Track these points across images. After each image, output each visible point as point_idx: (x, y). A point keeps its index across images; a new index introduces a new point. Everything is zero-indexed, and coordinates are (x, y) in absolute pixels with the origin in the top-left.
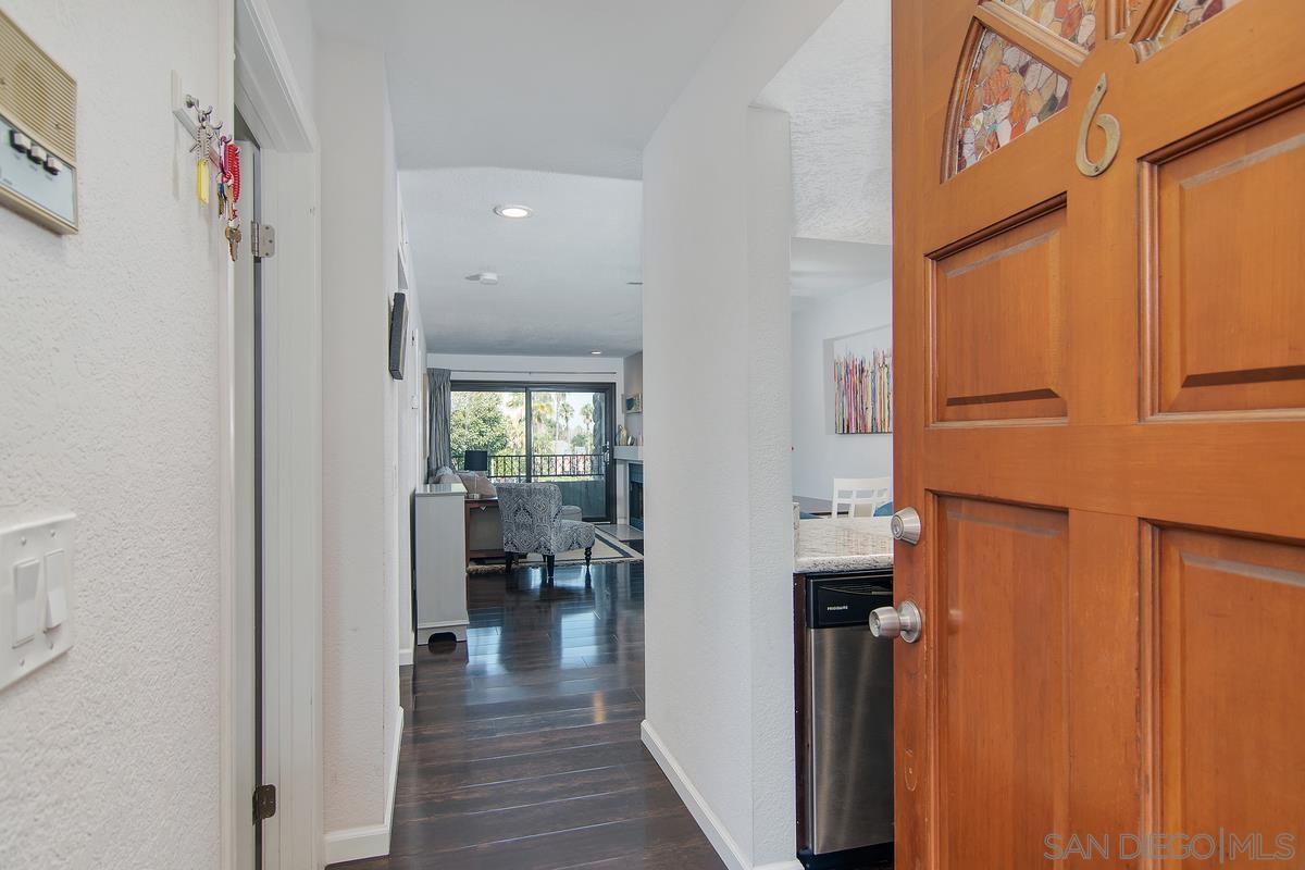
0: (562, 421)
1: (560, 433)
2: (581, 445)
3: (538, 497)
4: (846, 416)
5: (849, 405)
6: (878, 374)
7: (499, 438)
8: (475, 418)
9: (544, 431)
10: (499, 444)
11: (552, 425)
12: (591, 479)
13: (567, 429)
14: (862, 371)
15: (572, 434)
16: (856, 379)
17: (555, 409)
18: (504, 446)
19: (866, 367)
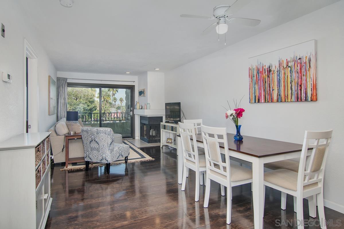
0: (113, 102)
1: (113, 106)
2: (119, 109)
3: (102, 134)
4: (257, 94)
5: (260, 89)
6: (283, 72)
7: (94, 107)
8: (86, 101)
9: (108, 105)
10: (94, 109)
11: (111, 104)
12: (125, 121)
13: (115, 105)
14: (270, 71)
15: (116, 106)
16: (265, 75)
17: (111, 99)
18: (95, 110)
19: (273, 69)
